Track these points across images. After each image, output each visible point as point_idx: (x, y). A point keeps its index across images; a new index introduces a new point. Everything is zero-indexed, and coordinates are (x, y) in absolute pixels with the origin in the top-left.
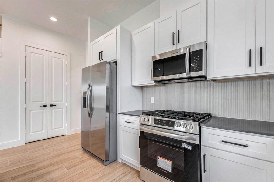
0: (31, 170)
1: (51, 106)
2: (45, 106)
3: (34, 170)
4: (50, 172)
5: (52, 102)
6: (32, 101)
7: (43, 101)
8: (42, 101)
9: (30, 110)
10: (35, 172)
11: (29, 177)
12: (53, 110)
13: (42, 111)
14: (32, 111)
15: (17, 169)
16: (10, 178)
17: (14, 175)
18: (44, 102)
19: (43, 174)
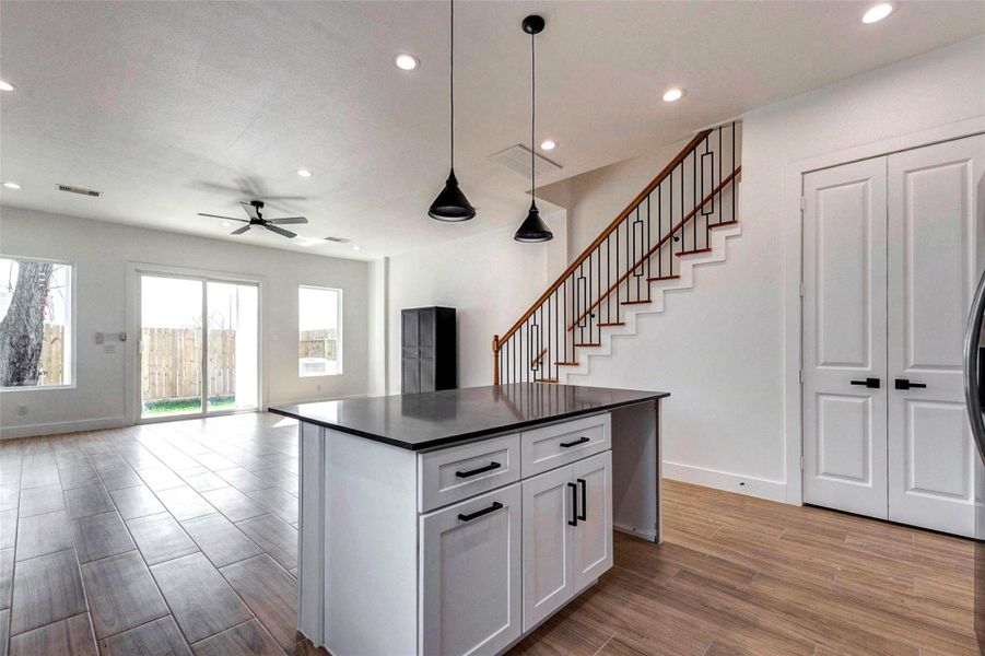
0: (732, 583)
1: (902, 384)
2: (873, 383)
3: (734, 588)
4: (762, 628)
5: (908, 370)
6: (822, 361)
7: (863, 364)
8: (860, 362)
9: (818, 394)
10: (731, 594)
11: (705, 595)
12: (913, 406)
13: (860, 401)
14: (823, 399)
15: (711, 557)
16: (678, 566)
17: (691, 568)
18: (869, 368)
19: (736, 618)
